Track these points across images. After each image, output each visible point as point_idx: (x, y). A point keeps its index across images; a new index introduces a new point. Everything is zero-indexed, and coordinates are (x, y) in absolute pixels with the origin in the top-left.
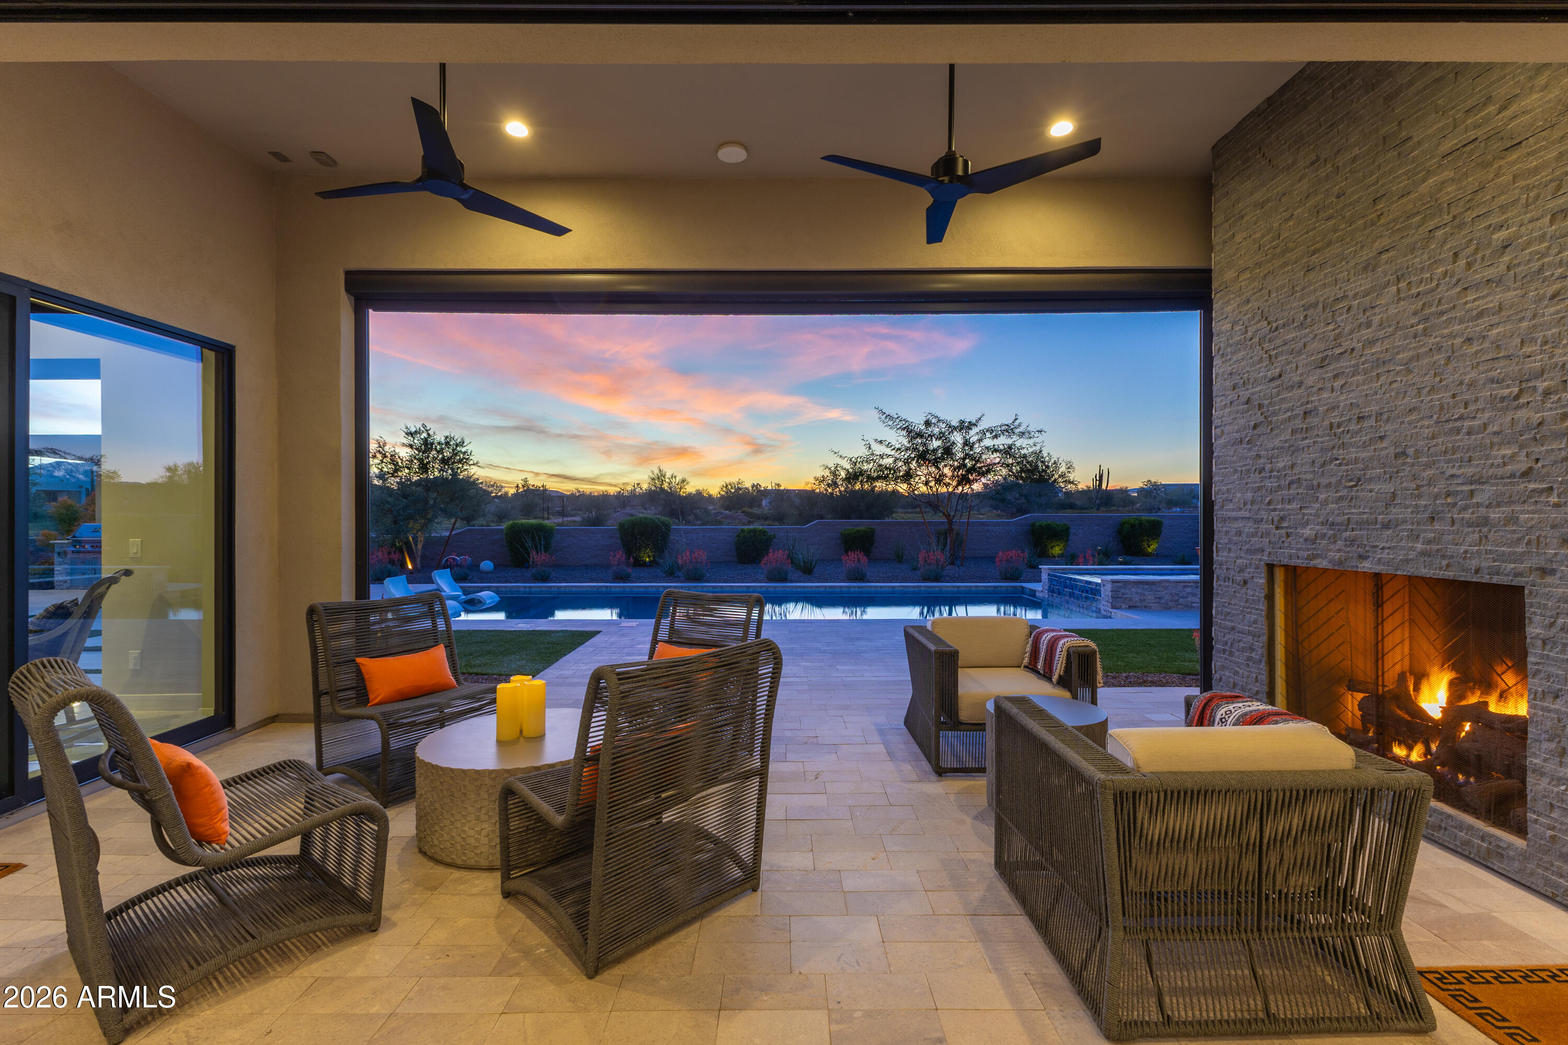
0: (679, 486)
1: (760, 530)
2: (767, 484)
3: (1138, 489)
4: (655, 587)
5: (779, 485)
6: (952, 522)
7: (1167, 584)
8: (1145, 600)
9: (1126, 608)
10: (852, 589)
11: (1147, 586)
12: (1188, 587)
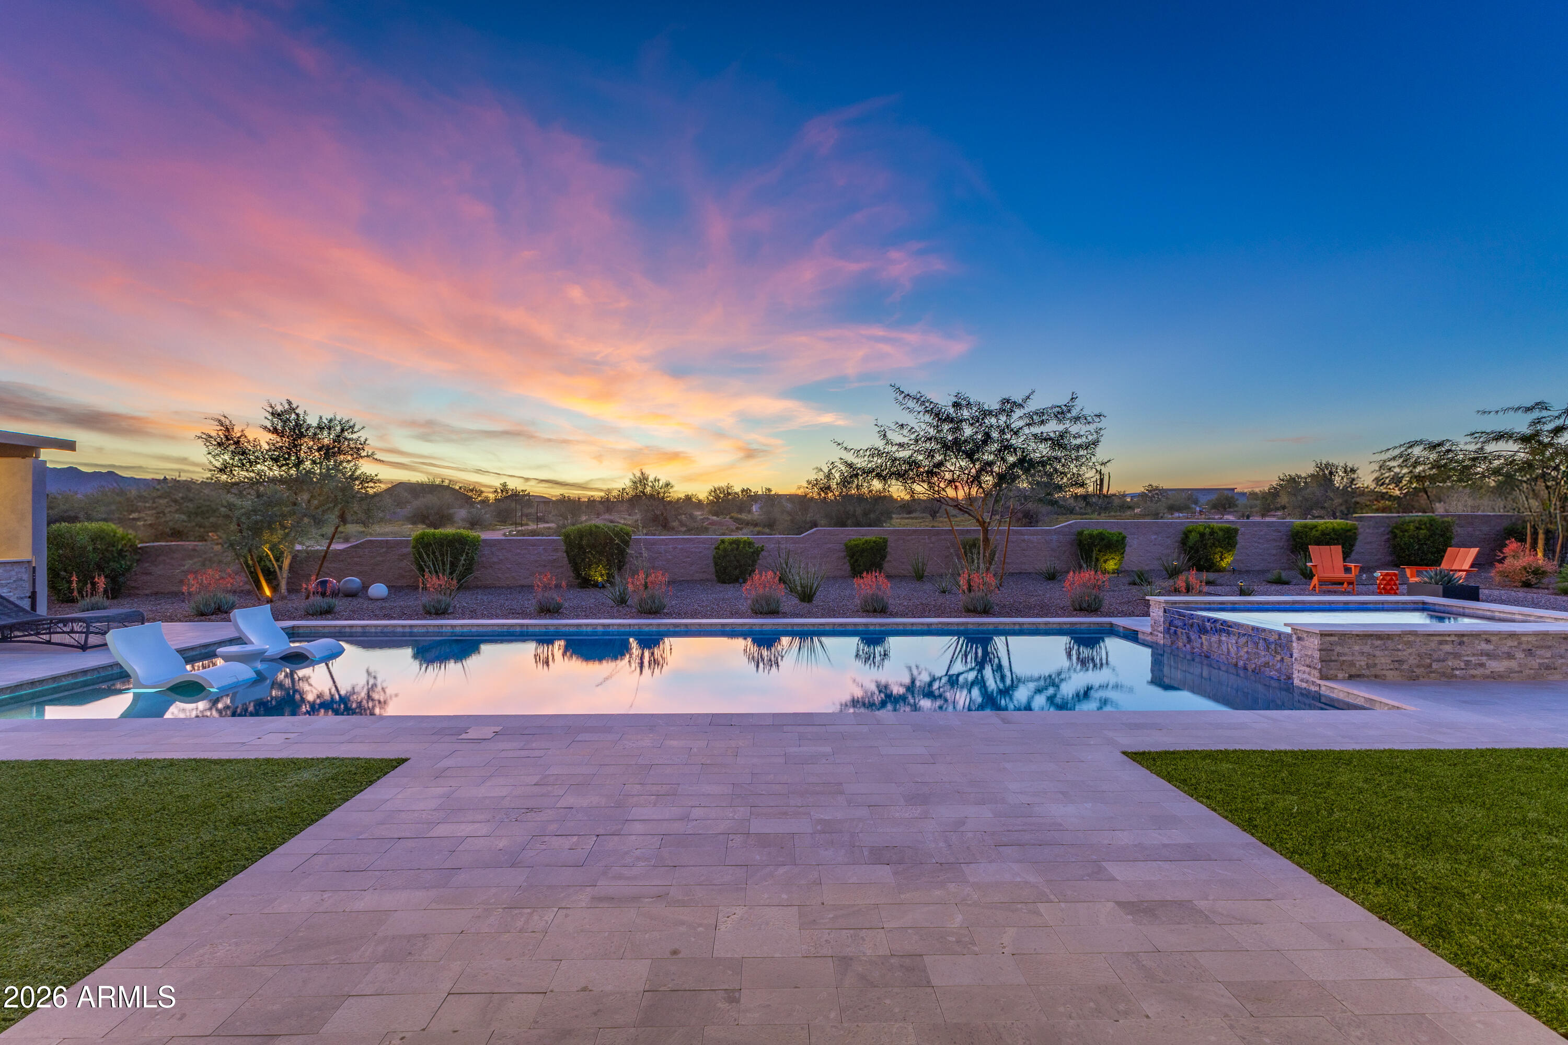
0: (663, 490)
1: (745, 541)
2: (757, 488)
3: (1139, 494)
4: (591, 625)
5: (769, 490)
6: (987, 531)
7: (1412, 638)
8: (1376, 664)
9: (1343, 680)
10: (872, 628)
11: (1379, 642)
12: (1446, 642)
